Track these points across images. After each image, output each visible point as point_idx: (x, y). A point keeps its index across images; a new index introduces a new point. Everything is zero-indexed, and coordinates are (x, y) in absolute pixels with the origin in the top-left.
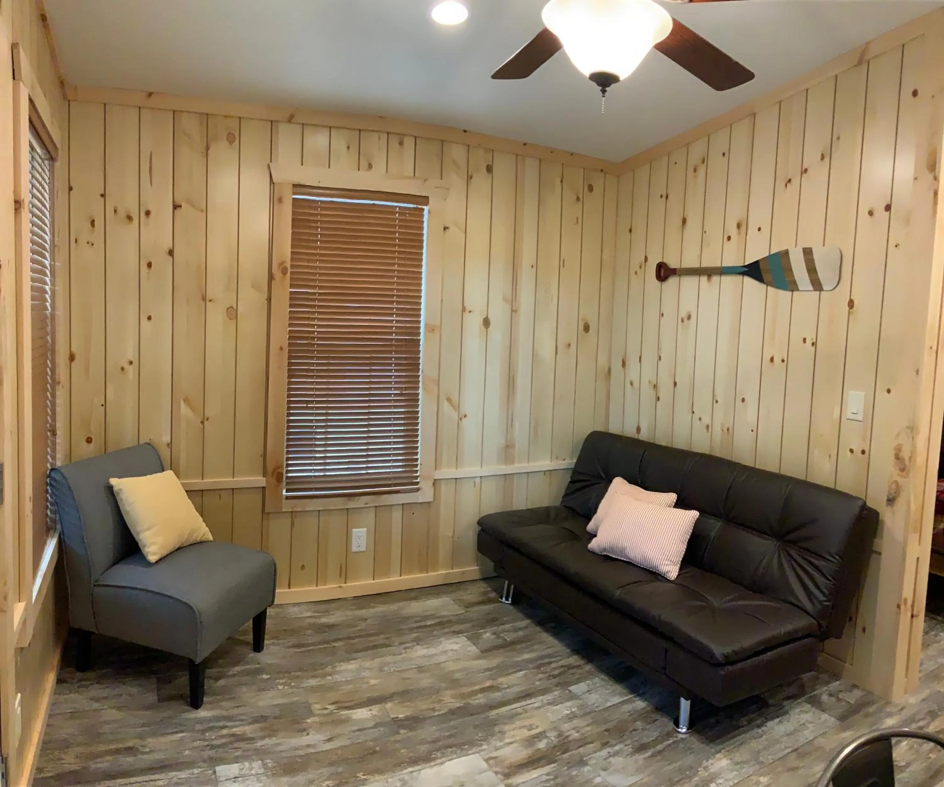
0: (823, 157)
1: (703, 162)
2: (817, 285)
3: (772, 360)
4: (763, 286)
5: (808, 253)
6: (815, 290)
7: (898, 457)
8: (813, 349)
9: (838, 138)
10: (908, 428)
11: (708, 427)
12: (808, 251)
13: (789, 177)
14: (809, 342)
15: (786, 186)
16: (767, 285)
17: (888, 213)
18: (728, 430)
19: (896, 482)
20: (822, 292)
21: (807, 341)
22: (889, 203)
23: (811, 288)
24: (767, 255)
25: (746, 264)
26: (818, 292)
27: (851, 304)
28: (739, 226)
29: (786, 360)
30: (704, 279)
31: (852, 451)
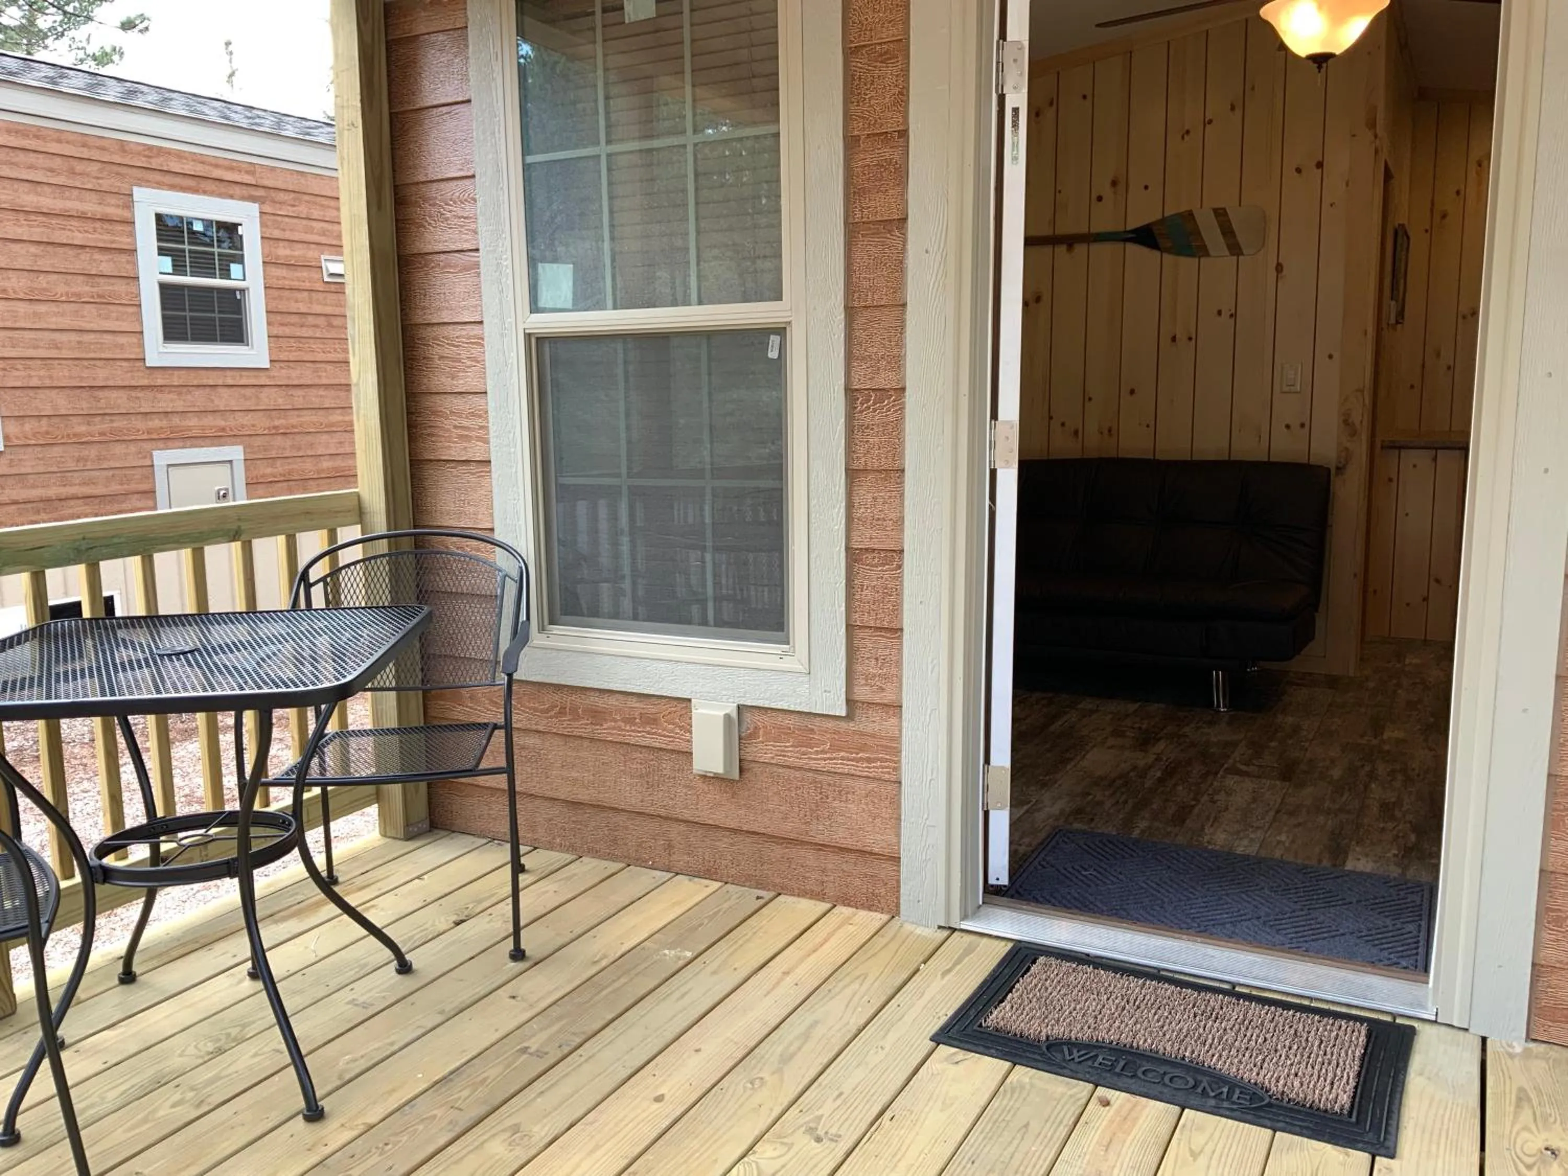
0: (1233, 108)
1: (1051, 104)
2: (1235, 249)
3: (1174, 339)
4: (1157, 254)
5: (1220, 214)
6: (1232, 254)
7: (1346, 422)
8: (1232, 320)
9: (1253, 88)
10: (1357, 390)
11: (1076, 433)
12: (1221, 211)
13: (1186, 128)
14: (1226, 314)
15: (1183, 137)
16: (1162, 252)
17: (1320, 170)
18: (1110, 431)
19: (1347, 449)
20: (1241, 258)
21: (1223, 313)
22: (1321, 159)
23: (1227, 253)
24: (1159, 217)
25: (1128, 228)
26: (1235, 258)
27: (1279, 268)
28: (1114, 183)
29: (1194, 337)
30: (1062, 249)
31: (1288, 427)
